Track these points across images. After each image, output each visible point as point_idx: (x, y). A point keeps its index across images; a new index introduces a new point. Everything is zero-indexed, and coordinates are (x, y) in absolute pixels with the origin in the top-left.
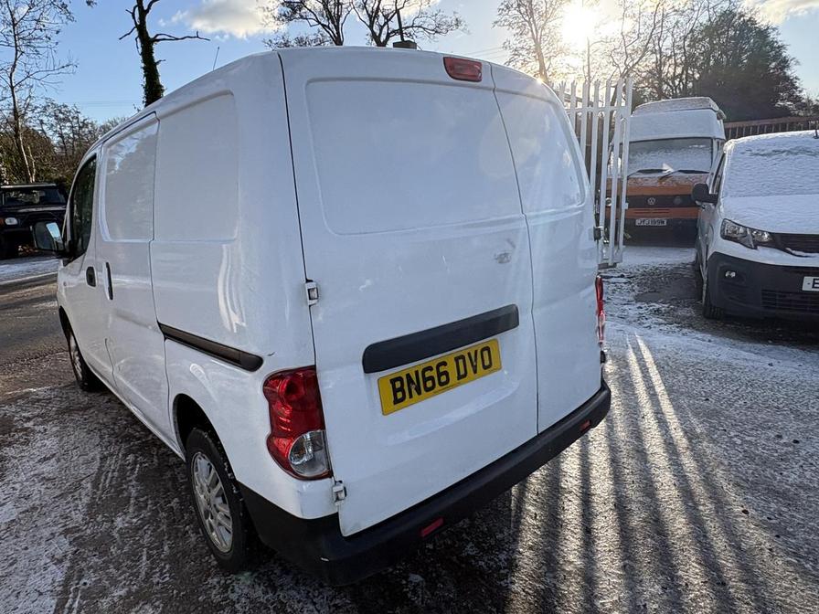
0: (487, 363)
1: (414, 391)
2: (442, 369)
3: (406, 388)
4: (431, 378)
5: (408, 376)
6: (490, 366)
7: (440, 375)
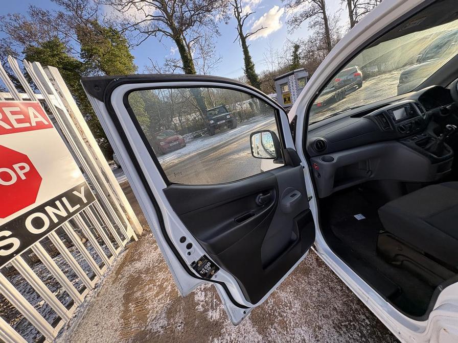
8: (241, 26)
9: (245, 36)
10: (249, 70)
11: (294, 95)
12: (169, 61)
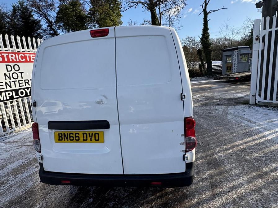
0: (97, 139)
1: (66, 139)
2: (77, 135)
3: (63, 137)
4: (73, 137)
5: (64, 134)
6: (98, 140)
7: (76, 137)
8: (206, 4)
9: (208, 12)
10: (204, 39)
11: (235, 66)
12: (146, 21)
